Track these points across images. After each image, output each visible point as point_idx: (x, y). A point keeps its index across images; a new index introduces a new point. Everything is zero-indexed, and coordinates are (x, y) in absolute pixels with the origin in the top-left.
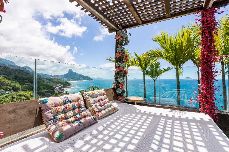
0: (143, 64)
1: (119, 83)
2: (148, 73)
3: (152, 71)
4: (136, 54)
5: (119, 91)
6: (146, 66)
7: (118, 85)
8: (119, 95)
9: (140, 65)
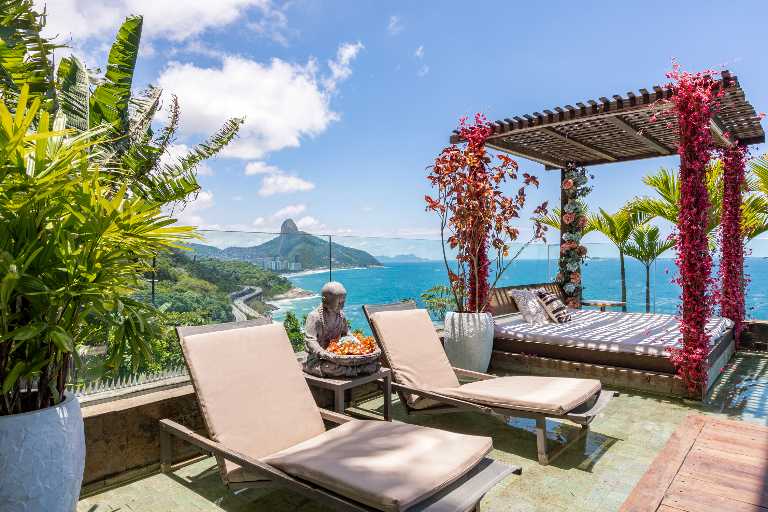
0: (619, 230)
1: (570, 273)
2: (631, 251)
3: (642, 246)
4: (602, 212)
5: (570, 288)
6: (626, 236)
7: (567, 276)
8: (570, 295)
9: (613, 233)
